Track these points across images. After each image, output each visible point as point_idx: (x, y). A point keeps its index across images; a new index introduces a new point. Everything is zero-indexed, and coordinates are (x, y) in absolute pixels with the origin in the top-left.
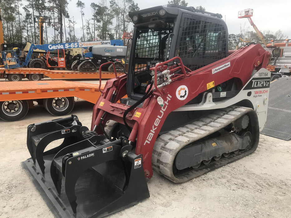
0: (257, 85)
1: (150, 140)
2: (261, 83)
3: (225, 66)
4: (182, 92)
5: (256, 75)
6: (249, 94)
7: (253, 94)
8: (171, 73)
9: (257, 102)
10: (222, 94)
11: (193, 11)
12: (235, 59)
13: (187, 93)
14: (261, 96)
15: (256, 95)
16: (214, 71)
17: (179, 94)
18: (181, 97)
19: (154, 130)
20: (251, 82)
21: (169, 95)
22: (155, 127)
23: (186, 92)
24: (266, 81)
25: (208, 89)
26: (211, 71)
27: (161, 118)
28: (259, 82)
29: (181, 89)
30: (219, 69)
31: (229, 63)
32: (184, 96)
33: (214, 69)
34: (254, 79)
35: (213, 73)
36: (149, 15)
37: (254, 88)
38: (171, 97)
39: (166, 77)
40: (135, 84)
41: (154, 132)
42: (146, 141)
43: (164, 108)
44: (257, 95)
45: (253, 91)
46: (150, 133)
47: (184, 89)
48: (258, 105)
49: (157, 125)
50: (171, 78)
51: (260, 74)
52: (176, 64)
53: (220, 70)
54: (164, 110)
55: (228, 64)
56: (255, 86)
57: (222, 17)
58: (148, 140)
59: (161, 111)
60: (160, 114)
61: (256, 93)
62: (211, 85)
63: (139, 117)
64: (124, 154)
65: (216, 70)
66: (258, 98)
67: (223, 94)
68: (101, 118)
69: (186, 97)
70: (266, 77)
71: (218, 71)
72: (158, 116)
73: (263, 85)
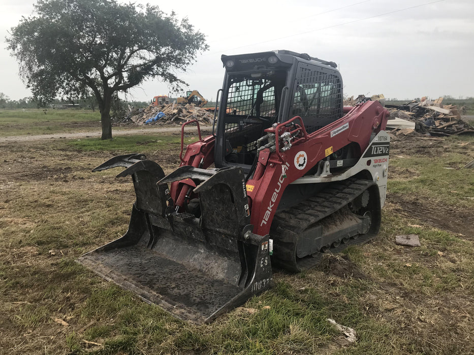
0: (376, 152)
1: (267, 220)
2: (380, 149)
3: (344, 128)
4: (301, 159)
5: (376, 139)
6: (369, 163)
7: (373, 163)
8: (292, 135)
9: (377, 173)
11: (308, 60)
12: (353, 120)
13: (306, 161)
15: (375, 164)
16: (333, 134)
17: (298, 162)
18: (300, 165)
19: (271, 207)
20: (371, 148)
21: (287, 163)
22: (272, 203)
23: (305, 159)
25: (326, 156)
26: (329, 134)
27: (278, 191)
28: (378, 148)
29: (300, 156)
31: (348, 124)
32: (302, 165)
33: (333, 132)
34: (374, 144)
35: (331, 136)
36: (251, 61)
37: (374, 156)
38: (289, 165)
39: (287, 141)
40: (227, 150)
41: (271, 210)
42: (263, 221)
43: (282, 180)
44: (377, 164)
45: (372, 159)
46: (267, 211)
47: (303, 156)
48: (377, 177)
49: (274, 201)
50: (291, 141)
51: (380, 138)
52: (294, 125)
53: (339, 132)
54: (282, 182)
56: (375, 153)
57: (336, 66)
58: (264, 220)
59: (279, 183)
60: (278, 187)
61: (376, 161)
62: (329, 151)
63: (251, 191)
64: (247, 236)
65: (335, 133)
66: (377, 167)
67: (340, 163)
68: (186, 196)
69: (305, 165)
70: (386, 141)
71: (337, 133)
72: (276, 190)
73: (382, 151)
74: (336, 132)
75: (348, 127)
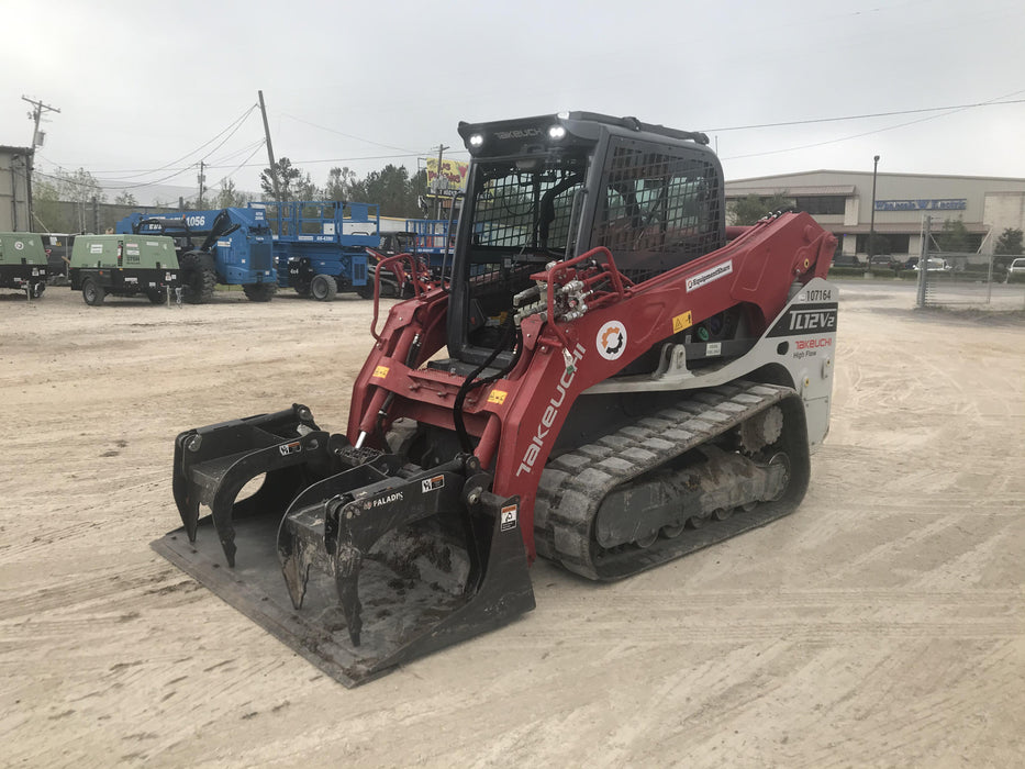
0: (802, 323)
1: (531, 463)
2: (814, 318)
3: (719, 271)
4: (611, 338)
5: (800, 297)
6: (783, 349)
7: (793, 349)
8: (585, 289)
9: (805, 371)
10: (711, 347)
11: (636, 130)
12: (744, 253)
13: (624, 341)
14: (815, 353)
15: (800, 351)
16: (693, 283)
17: (605, 343)
18: (609, 351)
19: (541, 436)
20: (787, 317)
21: (578, 346)
22: (544, 429)
23: (620, 338)
24: (825, 314)
25: (675, 332)
26: (683, 285)
27: (558, 405)
28: (807, 316)
29: (610, 331)
30: (704, 279)
31: (729, 263)
32: (615, 350)
33: (692, 280)
34: (794, 307)
35: (688, 290)
36: (517, 134)
37: (796, 332)
38: (583, 351)
39: (575, 299)
40: (473, 319)
41: (541, 443)
42: (523, 466)
43: (566, 380)
44: (805, 350)
45: (792, 340)
46: (532, 446)
47: (616, 330)
48: (806, 378)
49: (548, 425)
50: (586, 300)
51: (811, 294)
52: (597, 265)
53: (707, 281)
54: (567, 385)
55: (727, 267)
56: (798, 327)
57: (707, 142)
58: (526, 463)
59: (559, 388)
60: (557, 396)
61: (801, 345)
62: (682, 322)
63: (501, 402)
64: (474, 497)
65: (695, 282)
66: (806, 359)
67: (714, 349)
68: (381, 412)
69: (621, 350)
70: (827, 301)
71: (702, 284)
72: (553, 401)
73: (819, 323)
74: (700, 280)
75: (731, 270)
